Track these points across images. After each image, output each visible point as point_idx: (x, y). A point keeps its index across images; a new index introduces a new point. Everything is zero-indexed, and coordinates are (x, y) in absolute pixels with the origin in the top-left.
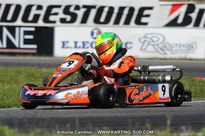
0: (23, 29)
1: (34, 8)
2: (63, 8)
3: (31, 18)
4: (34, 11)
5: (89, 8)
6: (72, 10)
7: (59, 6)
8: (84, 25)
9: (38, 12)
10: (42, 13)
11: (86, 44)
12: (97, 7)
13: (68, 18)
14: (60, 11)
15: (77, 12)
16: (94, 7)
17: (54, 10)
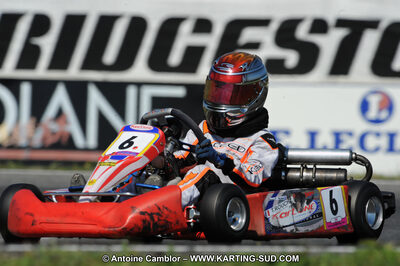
0: (148, 93)
1: (186, 28)
2: (274, 26)
3: (175, 58)
4: (185, 38)
5: (356, 29)
6: (302, 33)
7: (264, 23)
8: (341, 79)
9: (199, 40)
10: (211, 42)
11: (344, 137)
12: (384, 25)
13: (291, 58)
14: (266, 36)
15: (317, 39)
16: (373, 24)
17: (249, 35)
